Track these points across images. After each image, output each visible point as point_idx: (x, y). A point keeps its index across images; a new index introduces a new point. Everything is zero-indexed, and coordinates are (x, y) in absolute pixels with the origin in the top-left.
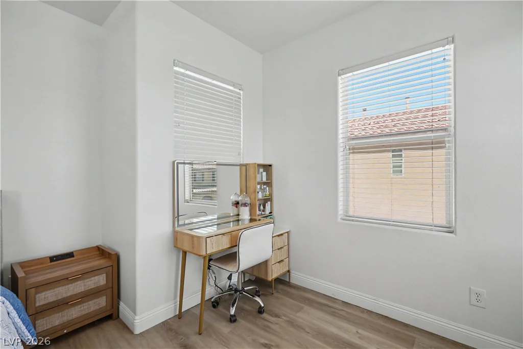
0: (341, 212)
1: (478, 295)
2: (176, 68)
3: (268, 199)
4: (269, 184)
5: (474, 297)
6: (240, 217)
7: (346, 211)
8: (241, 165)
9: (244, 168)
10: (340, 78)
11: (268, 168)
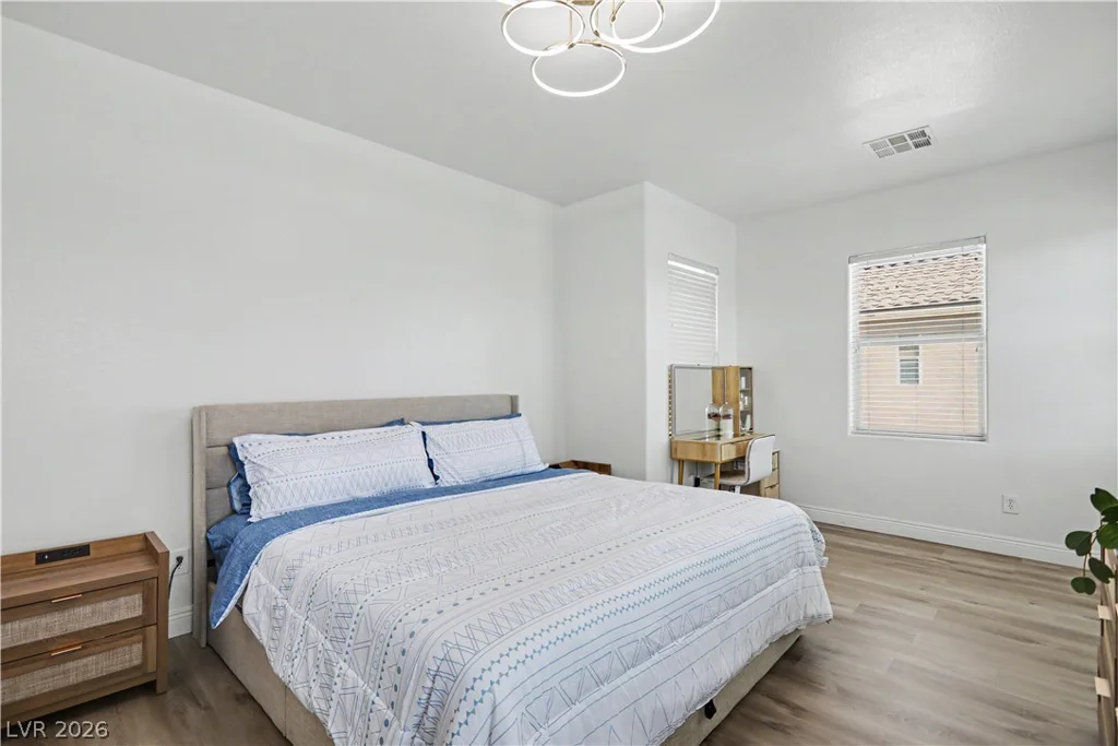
0: (851, 425)
1: (1011, 501)
2: (670, 263)
3: (749, 411)
4: (748, 392)
5: (1006, 504)
6: (721, 433)
7: (856, 422)
8: (714, 368)
9: (719, 373)
10: (850, 265)
11: (746, 371)
